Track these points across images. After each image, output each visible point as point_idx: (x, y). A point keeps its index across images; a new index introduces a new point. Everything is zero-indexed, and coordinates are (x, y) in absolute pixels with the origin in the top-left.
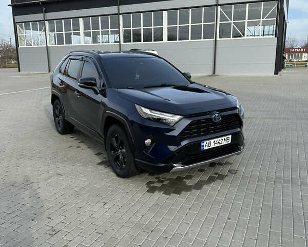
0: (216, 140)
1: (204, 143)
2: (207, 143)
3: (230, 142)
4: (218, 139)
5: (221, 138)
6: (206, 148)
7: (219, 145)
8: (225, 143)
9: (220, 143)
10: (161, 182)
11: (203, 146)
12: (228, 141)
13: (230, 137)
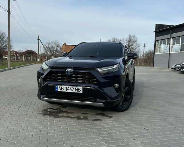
0: (67, 87)
1: (57, 86)
2: (60, 87)
3: (81, 92)
4: (70, 87)
5: (72, 87)
6: (60, 90)
8: (76, 92)
9: (71, 90)
10: (54, 110)
11: (57, 88)
12: (79, 90)
13: (81, 88)
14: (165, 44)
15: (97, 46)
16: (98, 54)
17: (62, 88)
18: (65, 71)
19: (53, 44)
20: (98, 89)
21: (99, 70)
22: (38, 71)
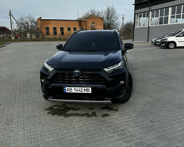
0: (76, 88)
1: (65, 88)
2: (68, 89)
3: (90, 92)
4: (79, 88)
5: (81, 88)
6: (68, 92)
7: (79, 92)
8: (85, 92)
9: (80, 91)
10: (60, 107)
11: (66, 90)
12: (88, 91)
13: (90, 89)
14: (144, 16)
15: (93, 36)
16: (94, 44)
17: (71, 89)
18: (73, 73)
19: (27, 19)
20: (106, 88)
21: (106, 70)
22: (40, 72)
